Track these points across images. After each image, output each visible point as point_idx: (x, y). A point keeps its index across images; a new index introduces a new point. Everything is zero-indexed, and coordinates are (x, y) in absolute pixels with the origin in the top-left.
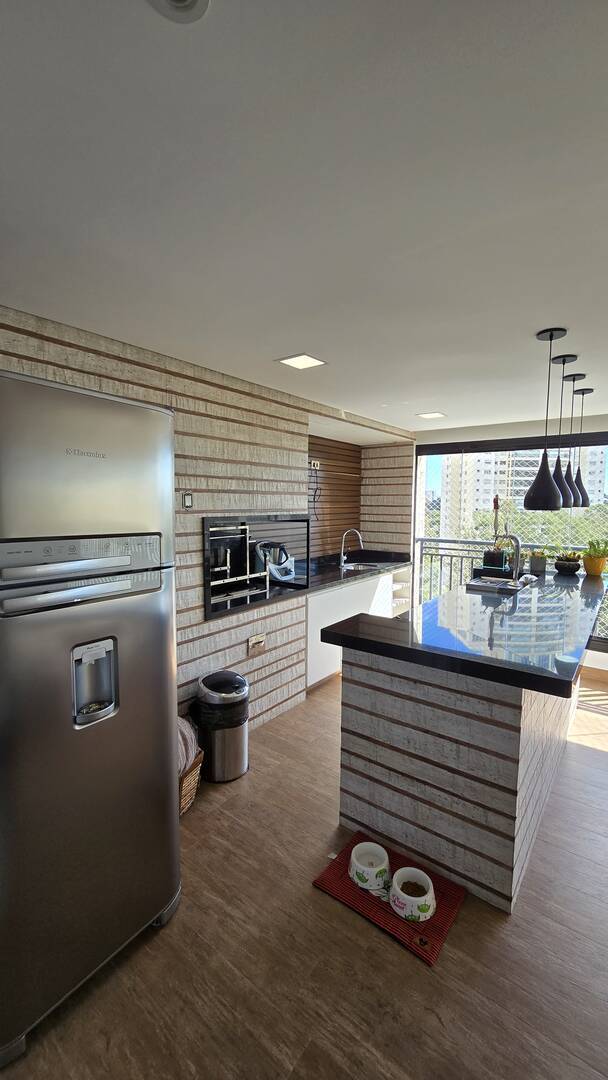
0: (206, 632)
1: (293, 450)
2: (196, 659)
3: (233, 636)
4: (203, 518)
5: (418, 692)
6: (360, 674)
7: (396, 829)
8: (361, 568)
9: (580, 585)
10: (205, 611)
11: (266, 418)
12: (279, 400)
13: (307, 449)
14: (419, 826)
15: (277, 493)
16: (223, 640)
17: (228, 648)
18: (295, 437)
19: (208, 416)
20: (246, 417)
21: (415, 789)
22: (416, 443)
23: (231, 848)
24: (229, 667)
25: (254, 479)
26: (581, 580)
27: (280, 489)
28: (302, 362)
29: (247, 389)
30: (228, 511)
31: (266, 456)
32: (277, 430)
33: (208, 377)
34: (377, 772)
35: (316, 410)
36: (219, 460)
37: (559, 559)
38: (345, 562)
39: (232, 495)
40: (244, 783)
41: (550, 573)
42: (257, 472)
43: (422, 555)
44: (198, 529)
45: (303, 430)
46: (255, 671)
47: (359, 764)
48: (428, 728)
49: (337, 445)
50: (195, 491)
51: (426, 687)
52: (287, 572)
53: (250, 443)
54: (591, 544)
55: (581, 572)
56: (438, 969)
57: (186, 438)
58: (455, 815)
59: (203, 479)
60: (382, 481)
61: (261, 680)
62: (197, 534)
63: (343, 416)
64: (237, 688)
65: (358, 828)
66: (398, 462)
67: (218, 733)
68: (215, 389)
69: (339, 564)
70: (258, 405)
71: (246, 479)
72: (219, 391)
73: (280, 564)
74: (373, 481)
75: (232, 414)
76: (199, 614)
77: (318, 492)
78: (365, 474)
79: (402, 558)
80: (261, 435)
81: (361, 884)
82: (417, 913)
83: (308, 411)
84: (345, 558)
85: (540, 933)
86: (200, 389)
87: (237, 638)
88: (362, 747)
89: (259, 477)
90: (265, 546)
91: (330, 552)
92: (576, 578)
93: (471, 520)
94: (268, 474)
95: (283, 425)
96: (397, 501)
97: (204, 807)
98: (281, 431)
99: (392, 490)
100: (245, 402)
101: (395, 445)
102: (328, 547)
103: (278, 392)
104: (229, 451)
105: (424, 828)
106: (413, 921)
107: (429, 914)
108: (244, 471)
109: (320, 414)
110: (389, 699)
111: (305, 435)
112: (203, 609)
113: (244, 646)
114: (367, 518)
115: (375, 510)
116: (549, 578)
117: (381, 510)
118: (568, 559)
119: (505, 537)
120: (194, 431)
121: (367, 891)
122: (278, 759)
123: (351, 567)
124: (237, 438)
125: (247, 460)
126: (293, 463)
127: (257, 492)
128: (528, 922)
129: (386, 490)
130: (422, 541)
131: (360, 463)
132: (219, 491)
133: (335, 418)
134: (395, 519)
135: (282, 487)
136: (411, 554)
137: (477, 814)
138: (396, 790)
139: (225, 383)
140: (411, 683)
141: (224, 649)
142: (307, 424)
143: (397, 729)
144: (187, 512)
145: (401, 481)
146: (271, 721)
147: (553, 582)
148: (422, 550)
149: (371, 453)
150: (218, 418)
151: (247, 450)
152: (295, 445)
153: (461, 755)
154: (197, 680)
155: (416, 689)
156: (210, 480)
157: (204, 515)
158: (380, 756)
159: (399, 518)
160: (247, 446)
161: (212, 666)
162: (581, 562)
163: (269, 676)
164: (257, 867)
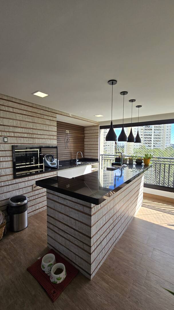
0: (15, 183)
1: (50, 125)
2: (10, 191)
3: (26, 184)
4: (12, 146)
5: (65, 203)
6: (51, 196)
7: (61, 249)
8: (83, 163)
9: (143, 168)
10: (14, 176)
11: (39, 115)
12: (44, 109)
13: (56, 126)
14: (66, 248)
15: (44, 139)
16: (22, 185)
17: (24, 188)
18: (51, 121)
19: (14, 113)
20: (30, 114)
21: (65, 235)
22: (99, 126)
23: (6, 256)
24: (24, 194)
25: (34, 134)
26: (143, 166)
27: (45, 138)
28: (40, 94)
29: (31, 105)
30: (23, 144)
31: (39, 127)
32: (43, 119)
33: (14, 100)
34: (56, 229)
35: (60, 113)
36: (19, 127)
37: (137, 160)
38: (78, 162)
39: (25, 139)
40: (23, 232)
41: (134, 164)
42: (35, 132)
43: (102, 159)
44: (11, 149)
45: (54, 119)
46: (36, 195)
47: (51, 227)
48: (68, 215)
49: (75, 126)
50: (9, 137)
51: (67, 201)
52: (55, 164)
53: (32, 122)
54: (146, 155)
55: (143, 164)
56: (55, 303)
57: (4, 119)
58: (76, 245)
59: (12, 133)
60: (90, 137)
61: (38, 198)
62: (10, 151)
63: (71, 116)
64: (22, 201)
65: (52, 248)
66: (95, 131)
67: (15, 216)
68: (17, 104)
69: (76, 162)
70: (35, 110)
71: (31, 134)
72: (19, 105)
73: (52, 162)
74: (88, 137)
75: (25, 113)
76: (11, 177)
77: (68, 140)
78: (86, 135)
79: (96, 160)
80: (36, 120)
81: (43, 269)
82: (56, 280)
83: (56, 113)
84: (78, 160)
85: (98, 288)
86: (10, 104)
87: (28, 184)
88: (52, 221)
89: (37, 133)
90: (47, 156)
91: (73, 159)
92: (142, 166)
93: (133, 151)
94: (39, 132)
95: (46, 117)
96: (95, 143)
97: (6, 241)
98: (45, 119)
99: (93, 140)
100: (30, 109)
101: (94, 126)
102: (72, 157)
103: (43, 106)
104: (23, 124)
105: (68, 249)
106: (55, 284)
107: (61, 281)
108: (30, 131)
109: (61, 115)
110: (58, 204)
111: (56, 121)
112: (13, 175)
113: (31, 187)
114: (86, 148)
115: (89, 146)
116: (134, 166)
117: (90, 146)
118: (139, 160)
119: (118, 153)
120: (8, 117)
121: (44, 272)
122: (39, 224)
123: (80, 163)
124: (27, 120)
125: (31, 128)
126: (50, 129)
127: (36, 138)
128: (96, 283)
129: (91, 140)
130: (102, 155)
131: (84, 132)
132: (19, 137)
133: (68, 116)
134: (94, 148)
135: (46, 137)
136: (99, 159)
137: (81, 244)
138: (61, 235)
139: (21, 102)
140: (63, 199)
141: (22, 188)
142: (56, 118)
143: (60, 215)
144: (5, 144)
145: (95, 137)
146: (43, 211)
147: (135, 167)
148: (102, 158)
149: (87, 129)
150: (18, 114)
151: (31, 125)
152: (51, 124)
153: (77, 224)
154: (9, 199)
155: (64, 201)
156: (15, 134)
157: (13, 145)
158: (57, 224)
159: (95, 148)
160: (31, 123)
161: (17, 193)
162: (143, 161)
163: (42, 196)
164: (11, 263)
